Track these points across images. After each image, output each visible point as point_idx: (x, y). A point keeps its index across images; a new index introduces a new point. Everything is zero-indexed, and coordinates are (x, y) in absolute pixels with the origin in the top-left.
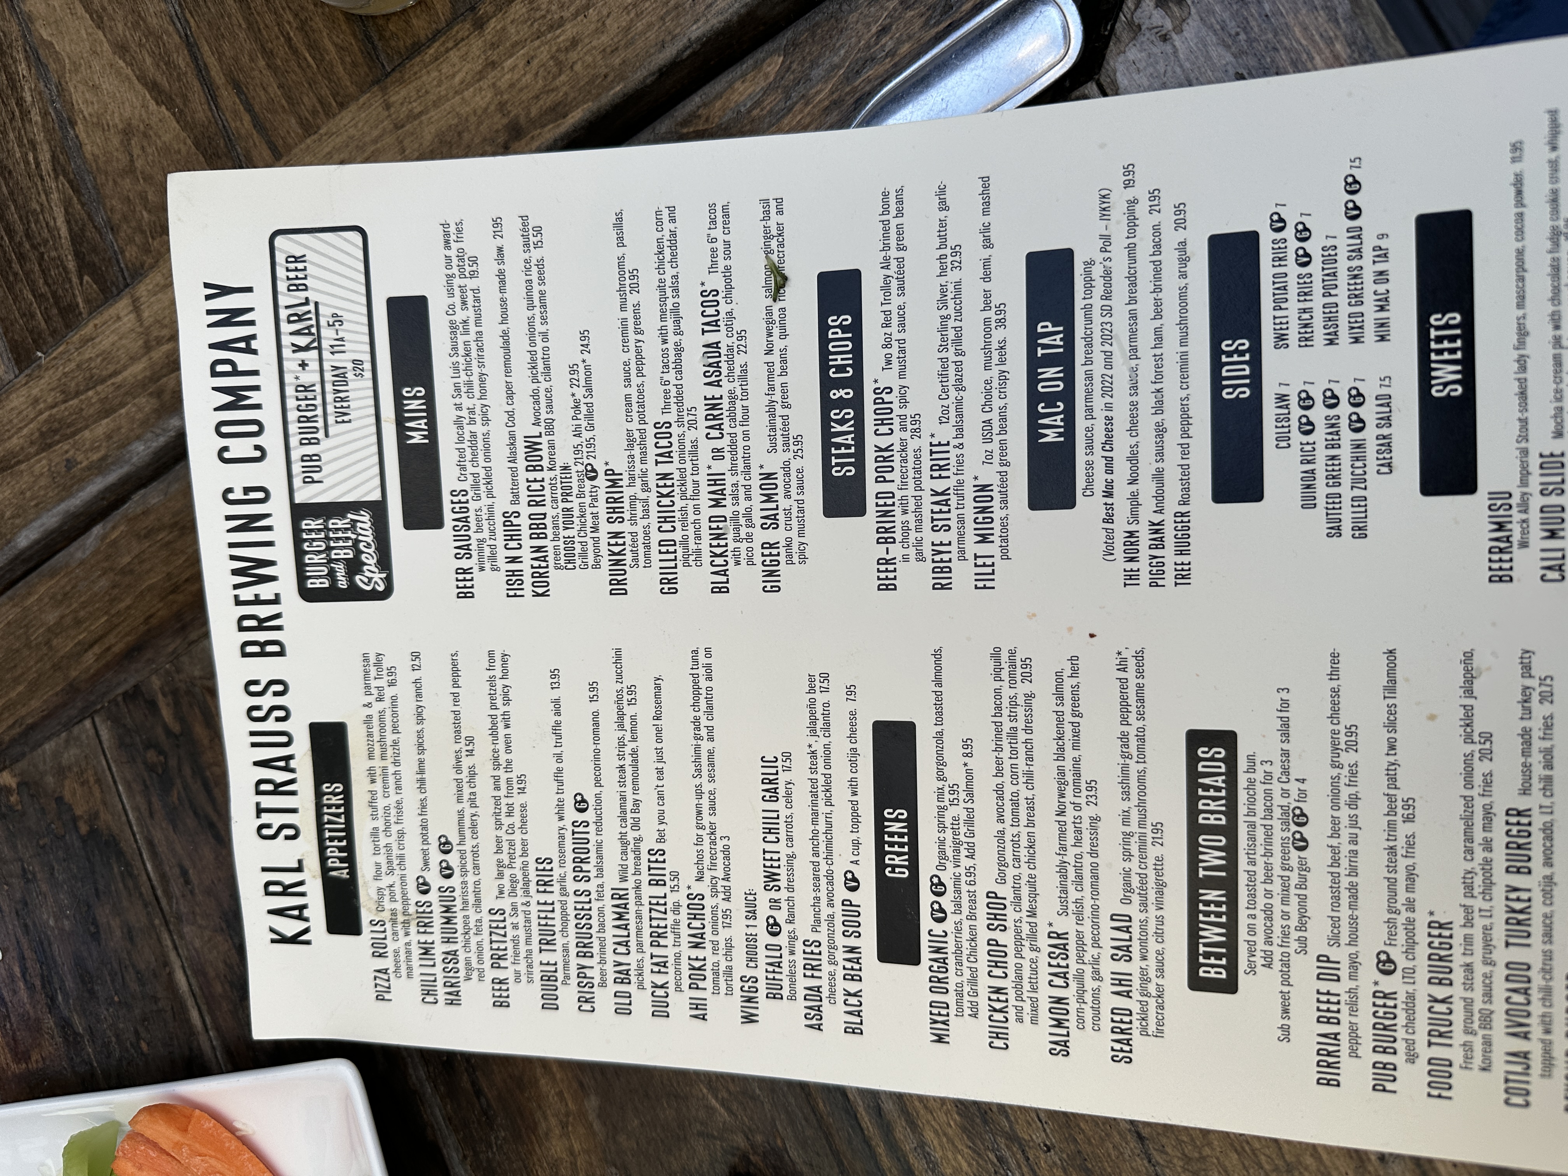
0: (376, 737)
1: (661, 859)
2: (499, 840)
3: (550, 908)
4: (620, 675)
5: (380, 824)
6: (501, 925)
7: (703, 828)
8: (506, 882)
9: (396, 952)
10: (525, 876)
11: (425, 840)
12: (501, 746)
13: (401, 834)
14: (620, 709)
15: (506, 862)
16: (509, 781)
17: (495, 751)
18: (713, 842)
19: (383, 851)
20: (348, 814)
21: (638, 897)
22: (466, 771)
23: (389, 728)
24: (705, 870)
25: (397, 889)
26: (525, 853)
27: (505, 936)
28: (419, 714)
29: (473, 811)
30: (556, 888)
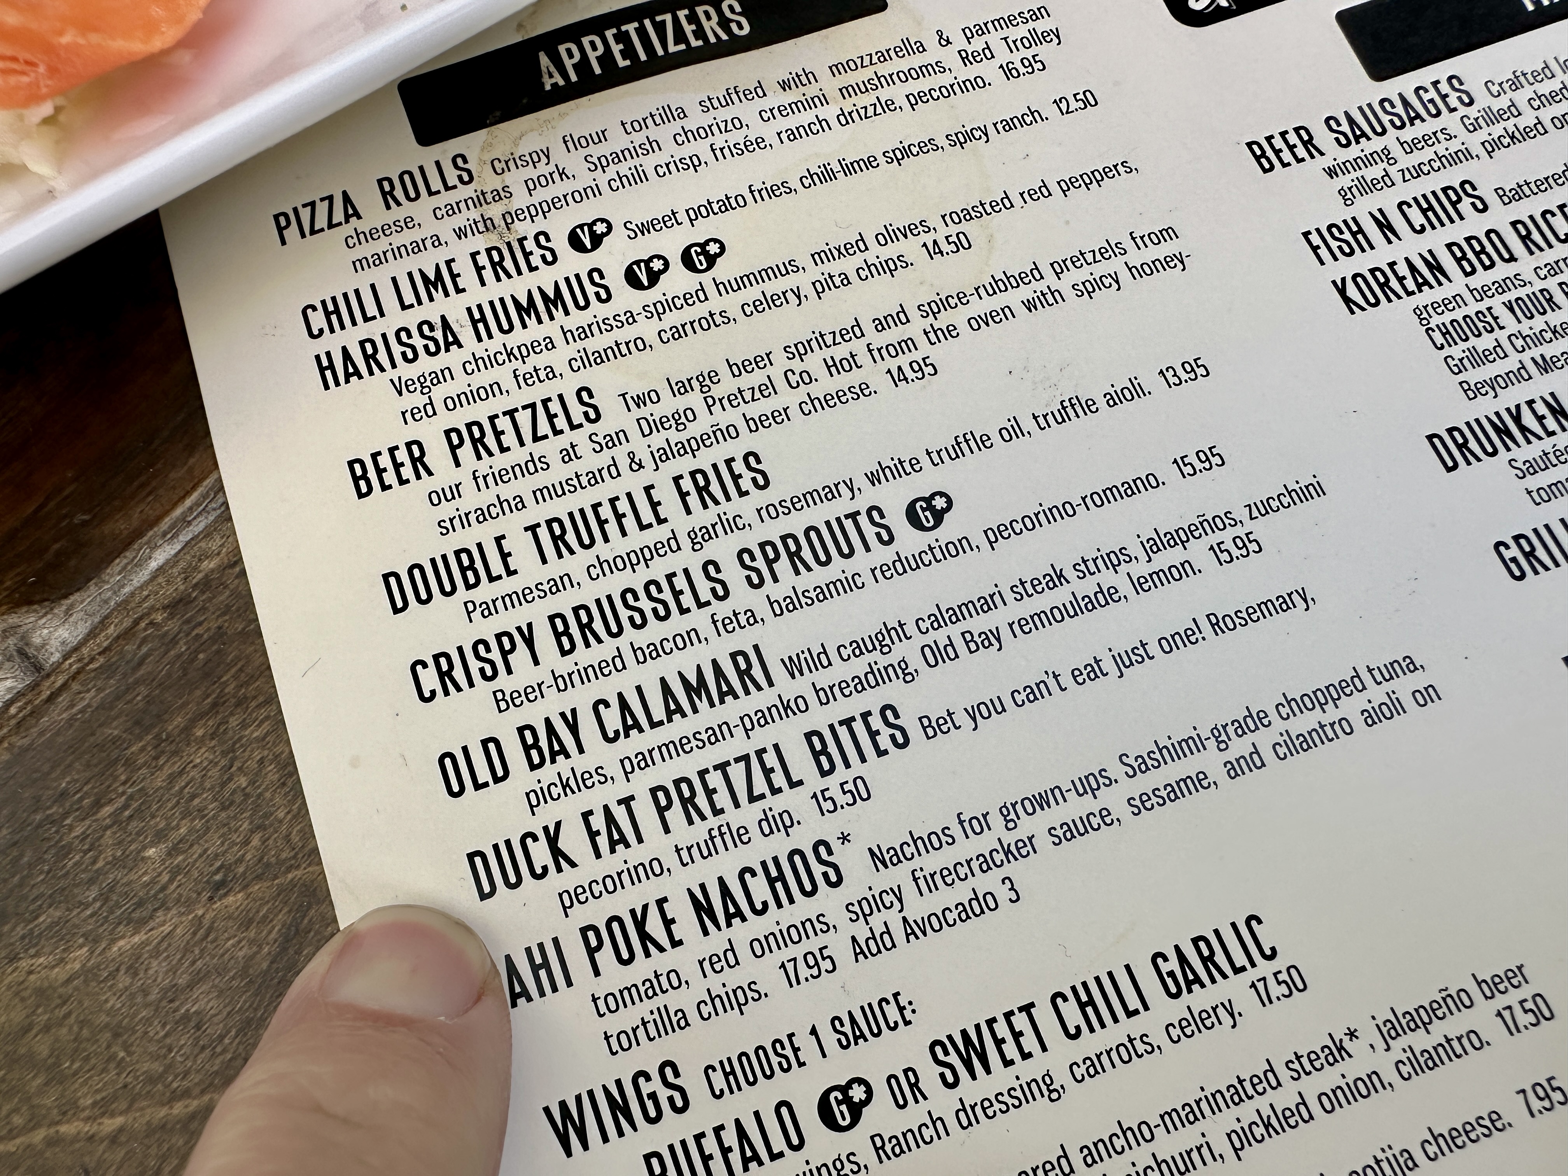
0: (884, 69)
1: (884, 742)
2: (763, 360)
3: (647, 516)
4: (1266, 508)
5: (696, 119)
6: (561, 422)
7: (1010, 824)
8: (669, 405)
9: (408, 223)
10: (702, 441)
11: (698, 213)
12: (979, 307)
13: (694, 164)
14: (1190, 532)
15: (717, 391)
16: (908, 344)
17: (961, 297)
18: (987, 863)
19: (639, 138)
20: (690, 58)
21: (764, 718)
22: (891, 251)
23: (914, 87)
24: (906, 867)
25: (560, 188)
26: (756, 424)
27: (536, 439)
28: (969, 136)
29: (807, 290)
30: (703, 517)
